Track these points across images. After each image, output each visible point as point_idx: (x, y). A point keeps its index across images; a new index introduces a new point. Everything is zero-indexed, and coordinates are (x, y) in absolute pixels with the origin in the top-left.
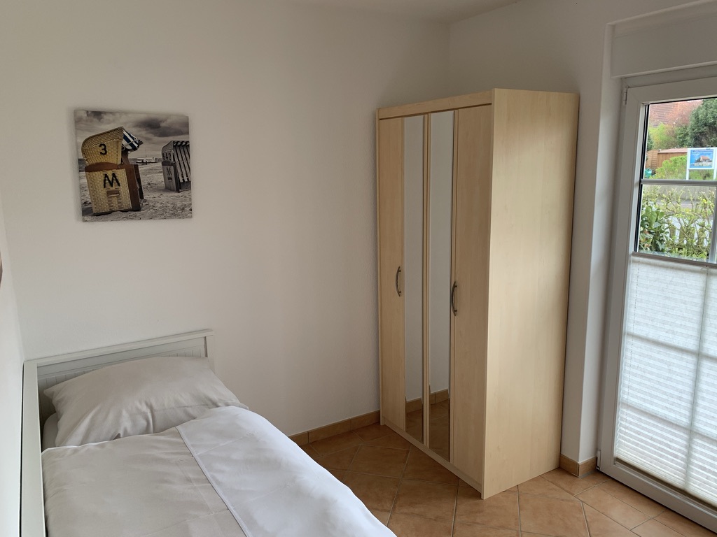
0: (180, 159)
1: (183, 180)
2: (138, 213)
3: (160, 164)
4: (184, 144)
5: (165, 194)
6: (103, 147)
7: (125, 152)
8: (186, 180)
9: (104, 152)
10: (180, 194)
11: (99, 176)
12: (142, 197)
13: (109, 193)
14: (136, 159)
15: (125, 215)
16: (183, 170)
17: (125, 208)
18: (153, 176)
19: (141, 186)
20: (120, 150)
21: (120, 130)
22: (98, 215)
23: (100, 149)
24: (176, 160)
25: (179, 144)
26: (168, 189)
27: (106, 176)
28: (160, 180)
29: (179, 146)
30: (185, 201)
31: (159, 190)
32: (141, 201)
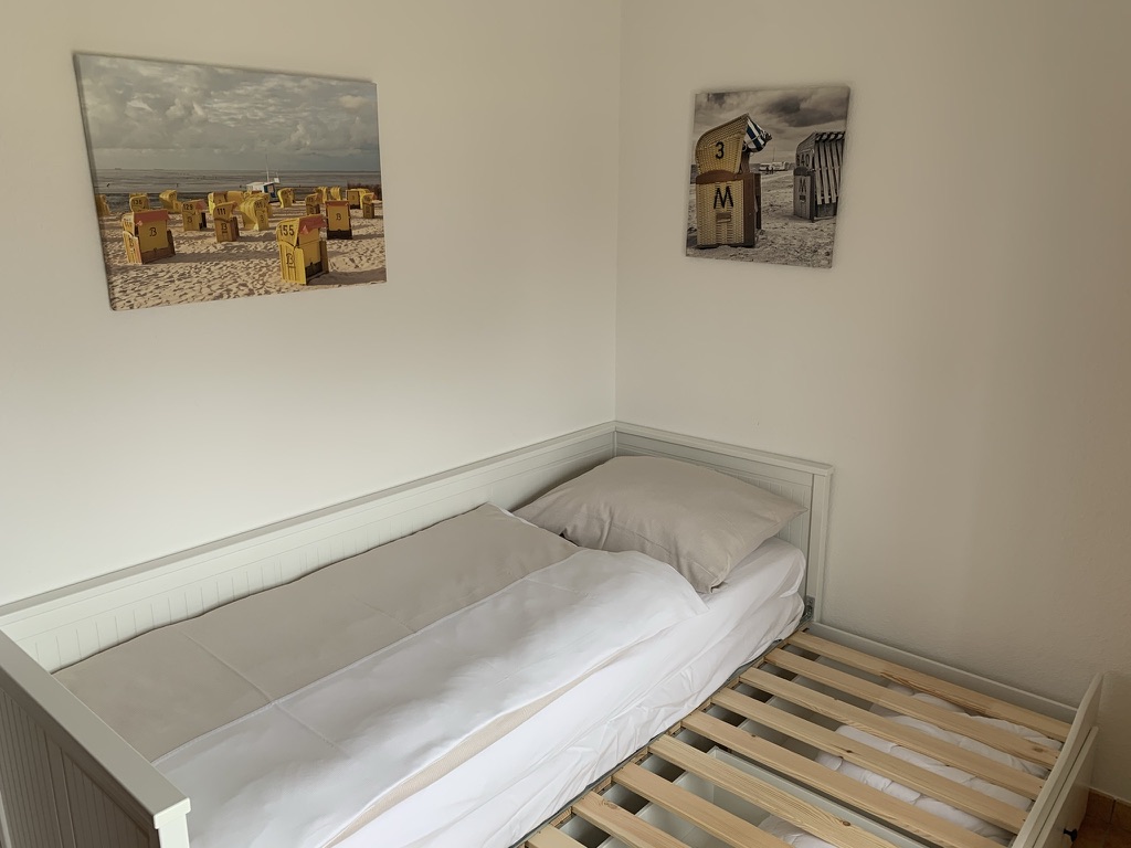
0: (823, 164)
1: (823, 200)
2: (750, 251)
3: (791, 173)
4: (832, 137)
5: (792, 224)
6: (720, 147)
7: (746, 153)
8: (827, 202)
9: (720, 155)
10: (815, 225)
11: (710, 189)
12: (759, 227)
13: (719, 216)
14: (758, 165)
15: (733, 251)
16: (825, 182)
17: (735, 241)
18: (779, 192)
19: (759, 209)
20: (740, 151)
21: (744, 119)
22: (703, 248)
23: (716, 151)
24: (817, 166)
25: (825, 137)
26: (797, 215)
27: (718, 191)
28: (787, 200)
29: (824, 141)
30: (821, 237)
31: (785, 216)
32: (757, 232)
